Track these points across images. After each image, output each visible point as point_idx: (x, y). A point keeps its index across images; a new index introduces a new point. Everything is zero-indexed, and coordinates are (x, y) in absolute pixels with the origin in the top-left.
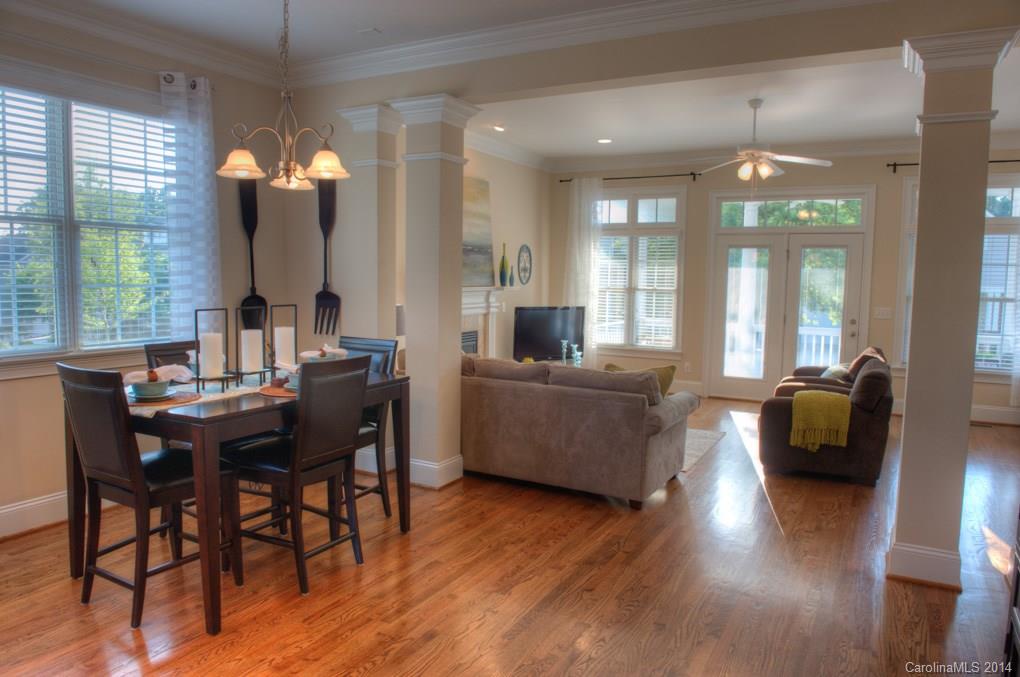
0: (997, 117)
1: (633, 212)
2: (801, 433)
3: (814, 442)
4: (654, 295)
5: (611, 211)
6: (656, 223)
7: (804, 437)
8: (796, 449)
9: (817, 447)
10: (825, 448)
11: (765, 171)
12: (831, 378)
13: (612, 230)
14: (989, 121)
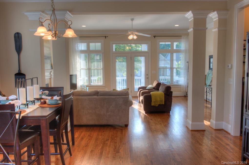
0: (208, 29)
1: (88, 47)
2: (154, 102)
3: (157, 104)
4: (96, 70)
5: (82, 46)
6: (95, 50)
7: (155, 103)
8: (153, 106)
9: (158, 105)
10: (159, 105)
11: (135, 37)
12: (150, 88)
13: (82, 52)
14: (206, 30)
